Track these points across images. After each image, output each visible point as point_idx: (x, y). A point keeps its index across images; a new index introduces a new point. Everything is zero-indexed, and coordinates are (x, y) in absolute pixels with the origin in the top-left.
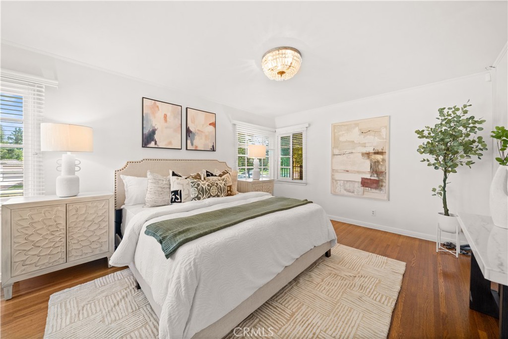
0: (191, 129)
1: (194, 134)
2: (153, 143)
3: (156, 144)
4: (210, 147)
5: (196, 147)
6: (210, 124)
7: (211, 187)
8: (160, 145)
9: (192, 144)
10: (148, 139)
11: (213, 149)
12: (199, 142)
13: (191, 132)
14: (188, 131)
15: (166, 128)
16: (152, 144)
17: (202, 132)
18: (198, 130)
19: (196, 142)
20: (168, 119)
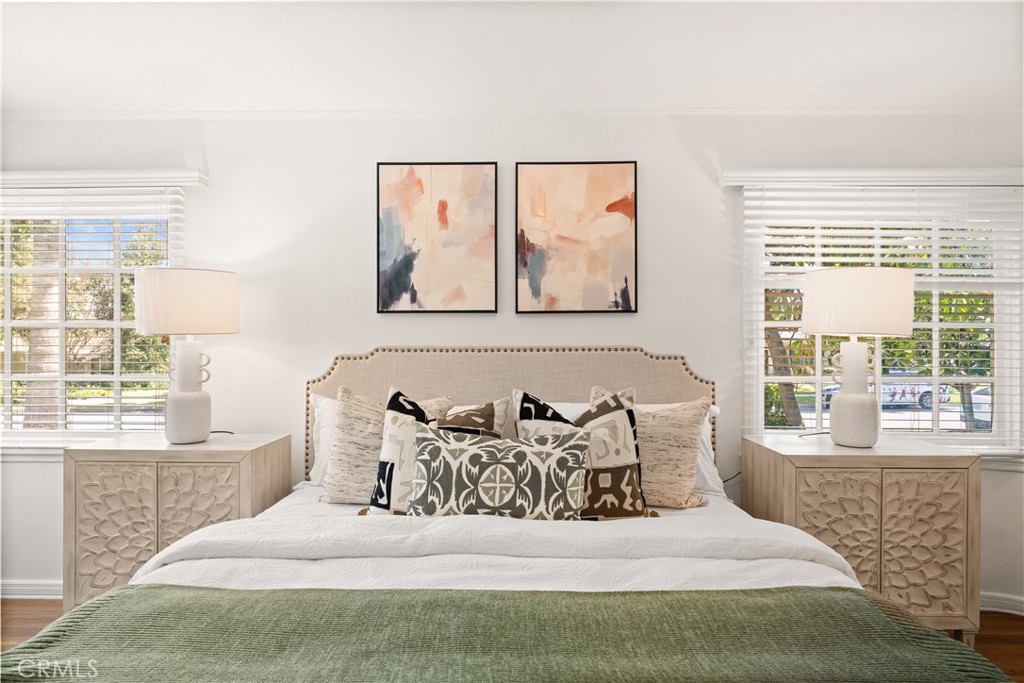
0: (533, 237)
1: (542, 255)
2: (406, 297)
3: (414, 299)
4: (612, 295)
5: (552, 300)
6: (611, 208)
7: (483, 467)
8: (427, 301)
9: (536, 292)
10: (393, 285)
11: (626, 305)
12: (563, 282)
13: (531, 247)
14: (522, 245)
15: (446, 245)
16: (404, 302)
17: (576, 242)
18: (561, 238)
19: (550, 283)
20: (450, 214)
